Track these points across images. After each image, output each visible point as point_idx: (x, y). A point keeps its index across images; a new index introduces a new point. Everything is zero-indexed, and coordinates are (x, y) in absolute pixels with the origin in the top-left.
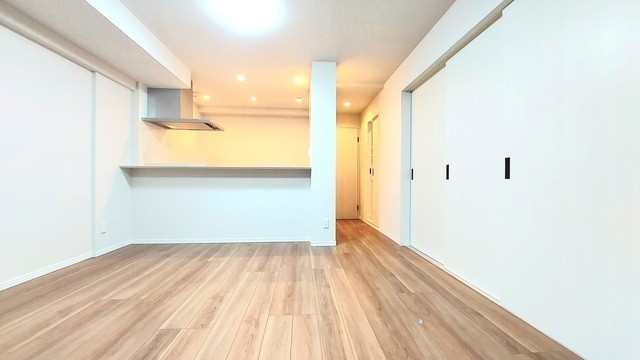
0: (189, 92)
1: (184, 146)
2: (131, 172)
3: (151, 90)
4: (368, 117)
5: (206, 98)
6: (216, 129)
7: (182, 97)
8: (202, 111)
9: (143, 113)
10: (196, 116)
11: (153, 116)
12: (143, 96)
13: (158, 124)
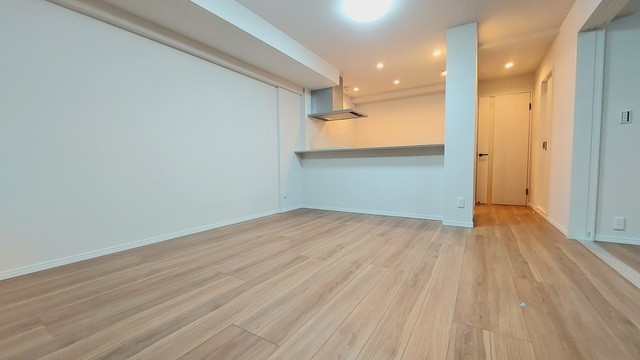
0: (340, 87)
1: (340, 133)
2: (301, 155)
3: (313, 93)
4: (542, 76)
5: (356, 89)
6: (360, 116)
7: (334, 93)
8: (354, 101)
9: (308, 112)
10: (346, 107)
11: (315, 112)
12: (308, 98)
13: (319, 118)
